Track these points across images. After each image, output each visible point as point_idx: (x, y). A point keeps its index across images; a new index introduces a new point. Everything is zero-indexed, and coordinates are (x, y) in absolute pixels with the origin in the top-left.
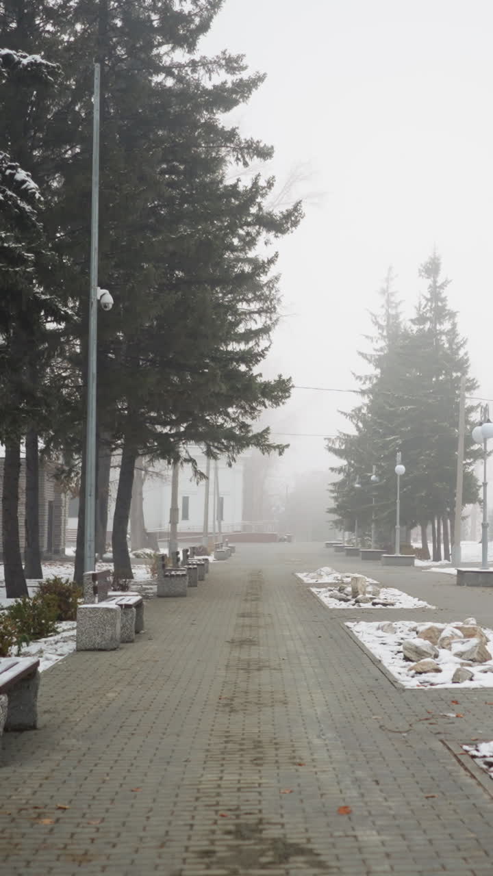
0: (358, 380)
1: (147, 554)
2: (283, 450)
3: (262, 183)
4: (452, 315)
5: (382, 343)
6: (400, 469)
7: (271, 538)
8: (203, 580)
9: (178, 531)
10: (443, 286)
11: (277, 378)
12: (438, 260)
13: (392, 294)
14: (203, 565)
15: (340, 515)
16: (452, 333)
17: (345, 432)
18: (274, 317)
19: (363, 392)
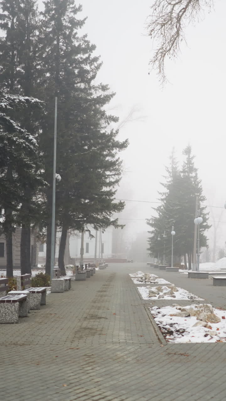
0: (160, 194)
1: (71, 267)
2: (123, 227)
3: (114, 132)
4: (196, 170)
5: (170, 179)
6: (173, 233)
7: (124, 261)
8: (92, 276)
9: (84, 258)
10: (192, 158)
11: (119, 202)
12: (190, 148)
13: (174, 159)
14: (92, 270)
15: (151, 251)
16: (196, 177)
17: (154, 216)
18: (120, 177)
19: (162, 200)
